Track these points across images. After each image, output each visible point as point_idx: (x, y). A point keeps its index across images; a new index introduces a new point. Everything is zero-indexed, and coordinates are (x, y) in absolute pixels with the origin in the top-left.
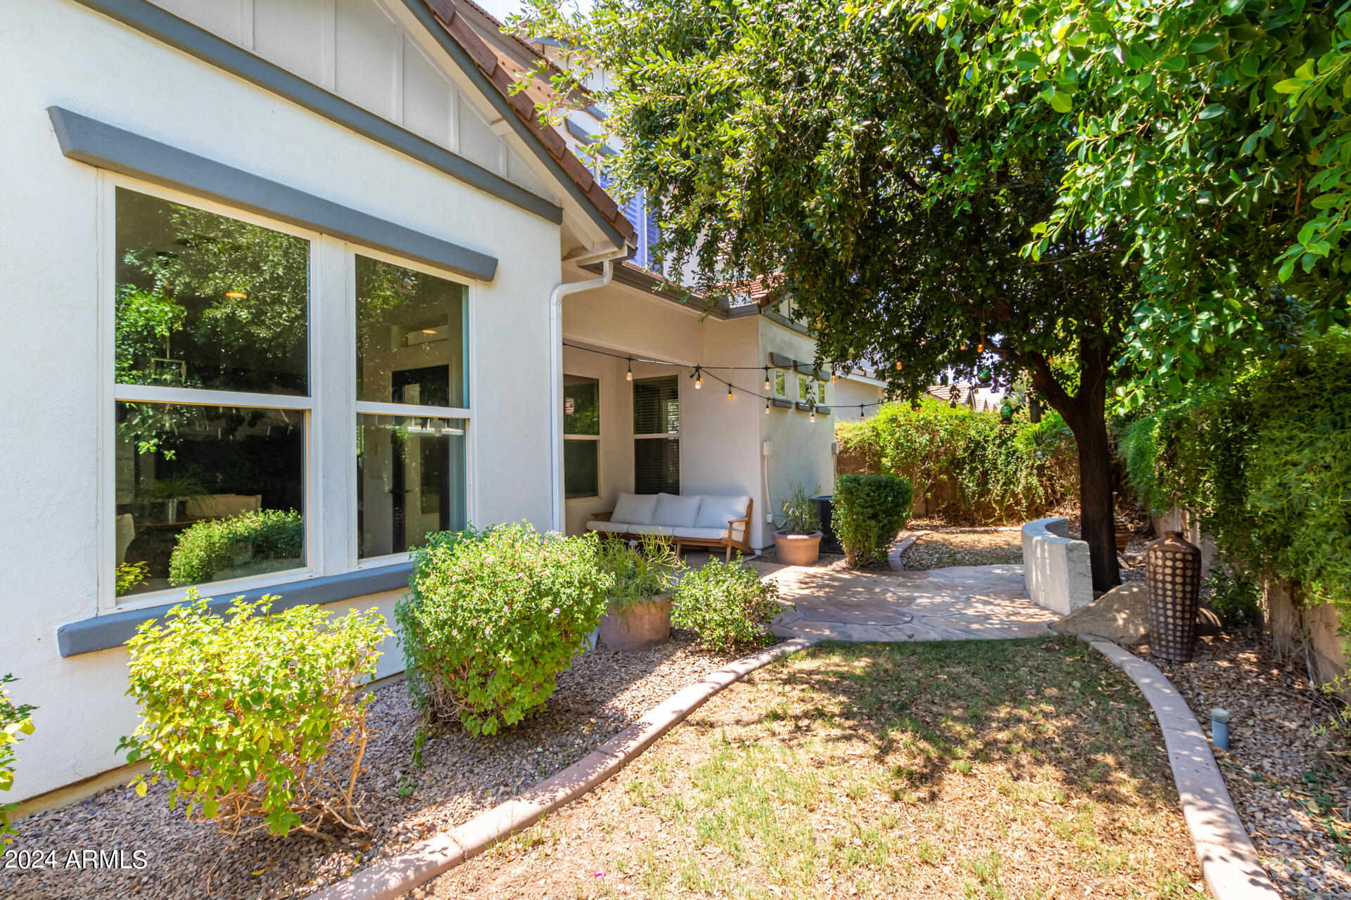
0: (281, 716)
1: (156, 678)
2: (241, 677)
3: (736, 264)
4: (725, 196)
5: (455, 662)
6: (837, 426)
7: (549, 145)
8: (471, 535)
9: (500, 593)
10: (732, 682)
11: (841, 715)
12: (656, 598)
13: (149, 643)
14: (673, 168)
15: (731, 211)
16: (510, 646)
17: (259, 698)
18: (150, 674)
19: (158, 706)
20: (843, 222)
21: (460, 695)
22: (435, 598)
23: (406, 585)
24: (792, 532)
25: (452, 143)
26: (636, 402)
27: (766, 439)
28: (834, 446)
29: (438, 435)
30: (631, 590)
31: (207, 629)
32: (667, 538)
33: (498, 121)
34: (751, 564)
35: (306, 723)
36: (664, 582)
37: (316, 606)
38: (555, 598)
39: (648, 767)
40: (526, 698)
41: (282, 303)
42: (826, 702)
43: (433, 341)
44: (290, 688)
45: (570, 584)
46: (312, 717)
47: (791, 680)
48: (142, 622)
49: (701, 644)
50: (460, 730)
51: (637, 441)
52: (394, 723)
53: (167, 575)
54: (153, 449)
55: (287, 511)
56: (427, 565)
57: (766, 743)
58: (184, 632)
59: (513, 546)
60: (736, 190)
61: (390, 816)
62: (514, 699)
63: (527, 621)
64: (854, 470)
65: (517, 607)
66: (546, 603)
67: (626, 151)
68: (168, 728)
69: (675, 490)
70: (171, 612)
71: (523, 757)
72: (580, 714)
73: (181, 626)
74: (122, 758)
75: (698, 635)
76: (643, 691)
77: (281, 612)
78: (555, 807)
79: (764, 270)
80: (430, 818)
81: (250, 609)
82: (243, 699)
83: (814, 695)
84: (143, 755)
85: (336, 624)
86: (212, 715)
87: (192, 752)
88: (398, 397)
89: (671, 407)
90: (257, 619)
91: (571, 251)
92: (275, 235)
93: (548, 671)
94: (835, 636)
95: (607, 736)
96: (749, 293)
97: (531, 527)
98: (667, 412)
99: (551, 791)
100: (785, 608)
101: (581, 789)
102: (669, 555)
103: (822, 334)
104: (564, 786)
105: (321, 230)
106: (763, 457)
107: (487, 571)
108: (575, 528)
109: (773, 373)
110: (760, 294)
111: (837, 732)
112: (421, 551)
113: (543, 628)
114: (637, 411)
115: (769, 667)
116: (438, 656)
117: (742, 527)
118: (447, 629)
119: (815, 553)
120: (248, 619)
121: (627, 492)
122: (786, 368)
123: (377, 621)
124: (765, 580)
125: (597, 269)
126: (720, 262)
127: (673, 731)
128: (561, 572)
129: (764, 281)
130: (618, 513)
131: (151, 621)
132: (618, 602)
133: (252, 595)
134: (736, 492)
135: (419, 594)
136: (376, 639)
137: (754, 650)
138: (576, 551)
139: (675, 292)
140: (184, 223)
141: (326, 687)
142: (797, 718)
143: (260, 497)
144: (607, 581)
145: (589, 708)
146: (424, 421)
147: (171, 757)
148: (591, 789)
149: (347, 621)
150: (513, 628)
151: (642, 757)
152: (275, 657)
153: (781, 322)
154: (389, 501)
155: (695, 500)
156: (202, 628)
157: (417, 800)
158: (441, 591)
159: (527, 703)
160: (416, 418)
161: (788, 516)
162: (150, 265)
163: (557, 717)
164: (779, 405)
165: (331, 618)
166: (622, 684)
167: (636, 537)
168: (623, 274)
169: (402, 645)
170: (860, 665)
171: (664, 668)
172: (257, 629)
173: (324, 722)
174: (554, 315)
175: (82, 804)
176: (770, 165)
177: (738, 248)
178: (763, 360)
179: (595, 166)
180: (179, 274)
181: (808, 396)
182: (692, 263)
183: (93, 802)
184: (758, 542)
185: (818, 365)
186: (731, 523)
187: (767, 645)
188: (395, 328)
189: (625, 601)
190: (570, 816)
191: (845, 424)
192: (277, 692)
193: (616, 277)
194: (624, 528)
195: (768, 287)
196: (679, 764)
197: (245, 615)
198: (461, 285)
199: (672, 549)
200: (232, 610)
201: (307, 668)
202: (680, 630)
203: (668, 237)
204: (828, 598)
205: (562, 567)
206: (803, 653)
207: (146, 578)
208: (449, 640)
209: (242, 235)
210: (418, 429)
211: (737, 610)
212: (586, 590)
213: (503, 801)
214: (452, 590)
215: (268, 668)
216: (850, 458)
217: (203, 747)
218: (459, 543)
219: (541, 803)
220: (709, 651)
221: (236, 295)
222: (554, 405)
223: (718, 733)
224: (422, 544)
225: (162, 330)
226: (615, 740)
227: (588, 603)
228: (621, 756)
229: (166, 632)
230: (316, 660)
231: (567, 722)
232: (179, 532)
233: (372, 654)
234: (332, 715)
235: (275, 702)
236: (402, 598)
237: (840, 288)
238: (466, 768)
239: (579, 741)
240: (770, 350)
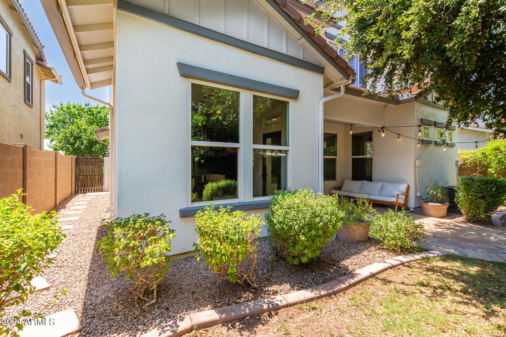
0: (233, 245)
1: (202, 227)
2: (223, 230)
3: (404, 79)
4: (401, 49)
5: (284, 237)
6: (459, 152)
7: (320, 43)
8: (289, 192)
9: (301, 214)
10: (399, 265)
11: (461, 291)
12: (362, 224)
13: (200, 217)
14: (374, 41)
15: (404, 55)
16: (304, 234)
17: (227, 238)
18: (201, 226)
19: (202, 235)
20: (470, 51)
21: (286, 248)
22: (278, 213)
23: (268, 208)
24: (432, 201)
25: (284, 51)
26: (353, 143)
27: (418, 158)
28: (457, 162)
29: (277, 156)
30: (351, 219)
31: (214, 214)
32: (367, 200)
33: (301, 38)
34: (409, 214)
35: (240, 248)
36: (366, 217)
37: (242, 211)
38: (321, 218)
39: (359, 291)
40: (309, 254)
41: (231, 113)
42: (452, 283)
43: (275, 123)
44: (236, 236)
45: (327, 214)
46: (241, 247)
47: (432, 270)
48: (198, 210)
49: (383, 245)
50: (285, 261)
51: (353, 159)
52: (264, 254)
53: (202, 197)
54: (198, 160)
55: (232, 180)
56: (275, 202)
57: (418, 295)
58: (208, 214)
59: (305, 197)
60: (407, 46)
61: (263, 284)
62: (305, 254)
63: (311, 226)
64: (469, 174)
65: (307, 220)
66: (318, 220)
67: (352, 39)
68: (205, 242)
69: (370, 179)
70: (205, 208)
71: (308, 276)
72: (329, 264)
73: (208, 213)
74: (193, 248)
75: (381, 242)
76: (356, 261)
77: (232, 212)
78: (321, 297)
79: (420, 80)
80: (276, 289)
81: (225, 210)
82: (223, 237)
83: (445, 279)
84: (199, 249)
85: (248, 218)
86: (215, 241)
87: (211, 250)
88: (264, 143)
89: (368, 145)
90: (227, 213)
91: (328, 84)
92: (229, 91)
93: (318, 246)
94: (457, 253)
95: (341, 275)
96: (411, 92)
97: (311, 191)
98: (367, 147)
99: (319, 290)
100: (427, 236)
101: (331, 293)
102: (368, 207)
103: (452, 107)
104: (324, 290)
105: (243, 88)
106: (415, 167)
107: (296, 205)
108: (328, 192)
109: (422, 128)
110: (416, 91)
111: (460, 299)
112: (273, 196)
113: (316, 229)
114: (353, 146)
115: (419, 262)
116: (279, 233)
117: (404, 197)
118: (282, 224)
119: (444, 212)
120: (224, 213)
121: (348, 179)
122: (430, 125)
123: (260, 219)
124: (417, 222)
125: (338, 90)
126: (396, 79)
127: (370, 280)
128: (323, 209)
129: (419, 86)
130: (344, 188)
131: (200, 210)
132: (345, 223)
133: (225, 206)
134: (401, 181)
135: (272, 211)
136: (260, 225)
137: (410, 253)
138: (329, 201)
139: (372, 95)
140: (205, 92)
141: (245, 238)
142: (435, 288)
143: (224, 175)
144: (342, 214)
145: (333, 263)
146: (272, 151)
147: (205, 251)
148: (335, 293)
149: (251, 217)
150: (305, 228)
151: (356, 287)
152: (232, 226)
153: (428, 104)
154: (261, 178)
155: (380, 184)
156: (213, 214)
157: (272, 282)
158: (280, 211)
159: (310, 256)
160: (269, 150)
161: (429, 194)
162: (197, 105)
163: (320, 263)
164: (425, 143)
165: (246, 216)
166: (348, 256)
167: (353, 198)
168: (349, 90)
169: (267, 228)
170: (473, 270)
171: (366, 253)
172: (226, 216)
173: (245, 249)
174: (320, 110)
175: (184, 259)
176: (426, 31)
177: (405, 72)
178: (417, 122)
179: (338, 48)
180: (204, 107)
181: (442, 138)
182: (382, 81)
183: (186, 259)
184: (412, 204)
185: (449, 123)
186: (398, 195)
187: (418, 251)
188: (264, 119)
189: (348, 223)
190: (326, 302)
191: (464, 151)
192: (232, 237)
193: (346, 92)
194: (347, 194)
195: (421, 88)
196: (373, 294)
197: (223, 212)
198: (286, 102)
199: (370, 204)
200: (220, 210)
201: (240, 231)
202: (373, 238)
203: (370, 72)
204: (452, 234)
205: (324, 207)
206: (439, 258)
207: (197, 198)
208: (283, 228)
209: (220, 93)
210: (270, 154)
211: (402, 234)
212: (333, 217)
213: (301, 290)
214: (284, 211)
215: (230, 229)
216: (467, 168)
217: (213, 250)
218: (286, 195)
219: (315, 294)
220: (387, 249)
221: (219, 112)
222: (320, 145)
223: (392, 286)
224: (273, 194)
225: (200, 124)
226: (344, 278)
227: (334, 222)
228: (347, 284)
229: (204, 214)
230: (243, 229)
231: (324, 266)
232: (205, 185)
233: (258, 229)
234: (247, 247)
235: (232, 240)
236: (267, 212)
237: (465, 84)
238: (287, 275)
239: (329, 274)
240: (421, 117)
